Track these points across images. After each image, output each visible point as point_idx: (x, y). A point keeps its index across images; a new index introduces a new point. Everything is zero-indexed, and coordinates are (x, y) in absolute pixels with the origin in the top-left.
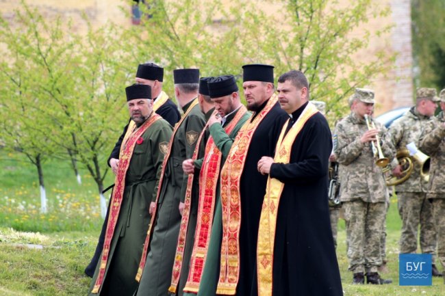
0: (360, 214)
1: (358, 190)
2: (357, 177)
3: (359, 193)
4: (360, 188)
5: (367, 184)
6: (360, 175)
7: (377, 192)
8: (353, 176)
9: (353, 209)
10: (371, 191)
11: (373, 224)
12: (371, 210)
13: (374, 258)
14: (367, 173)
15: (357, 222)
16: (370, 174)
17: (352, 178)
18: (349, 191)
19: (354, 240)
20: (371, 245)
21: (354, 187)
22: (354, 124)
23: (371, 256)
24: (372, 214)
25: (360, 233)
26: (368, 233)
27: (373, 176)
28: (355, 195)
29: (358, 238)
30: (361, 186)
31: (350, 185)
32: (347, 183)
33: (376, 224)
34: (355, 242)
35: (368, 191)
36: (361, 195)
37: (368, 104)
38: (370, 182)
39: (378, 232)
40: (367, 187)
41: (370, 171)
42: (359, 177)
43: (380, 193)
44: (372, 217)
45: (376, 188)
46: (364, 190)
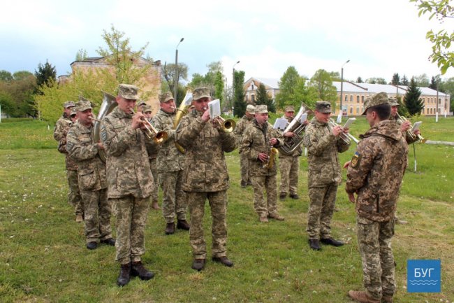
0: (126, 210)
1: (128, 187)
2: (126, 172)
3: (130, 189)
4: (131, 184)
5: (137, 179)
6: (130, 171)
7: (148, 186)
8: (122, 172)
9: (119, 206)
10: (141, 186)
11: (138, 218)
12: (136, 205)
13: (138, 249)
14: (136, 167)
15: (123, 219)
16: (139, 169)
17: (121, 174)
18: (119, 188)
19: (121, 235)
20: (136, 237)
21: (124, 183)
22: (120, 119)
23: (135, 246)
24: (137, 209)
25: (126, 229)
26: (133, 227)
27: (142, 170)
28: (125, 191)
29: (125, 234)
30: (131, 181)
31: (120, 182)
32: (116, 179)
33: (141, 218)
34: (122, 237)
35: (138, 186)
36: (131, 191)
37: (129, 101)
38: (140, 176)
39: (142, 226)
40: (137, 183)
41: (138, 166)
42: (128, 172)
43: (150, 186)
44: (137, 212)
45: (146, 182)
46: (134, 186)
